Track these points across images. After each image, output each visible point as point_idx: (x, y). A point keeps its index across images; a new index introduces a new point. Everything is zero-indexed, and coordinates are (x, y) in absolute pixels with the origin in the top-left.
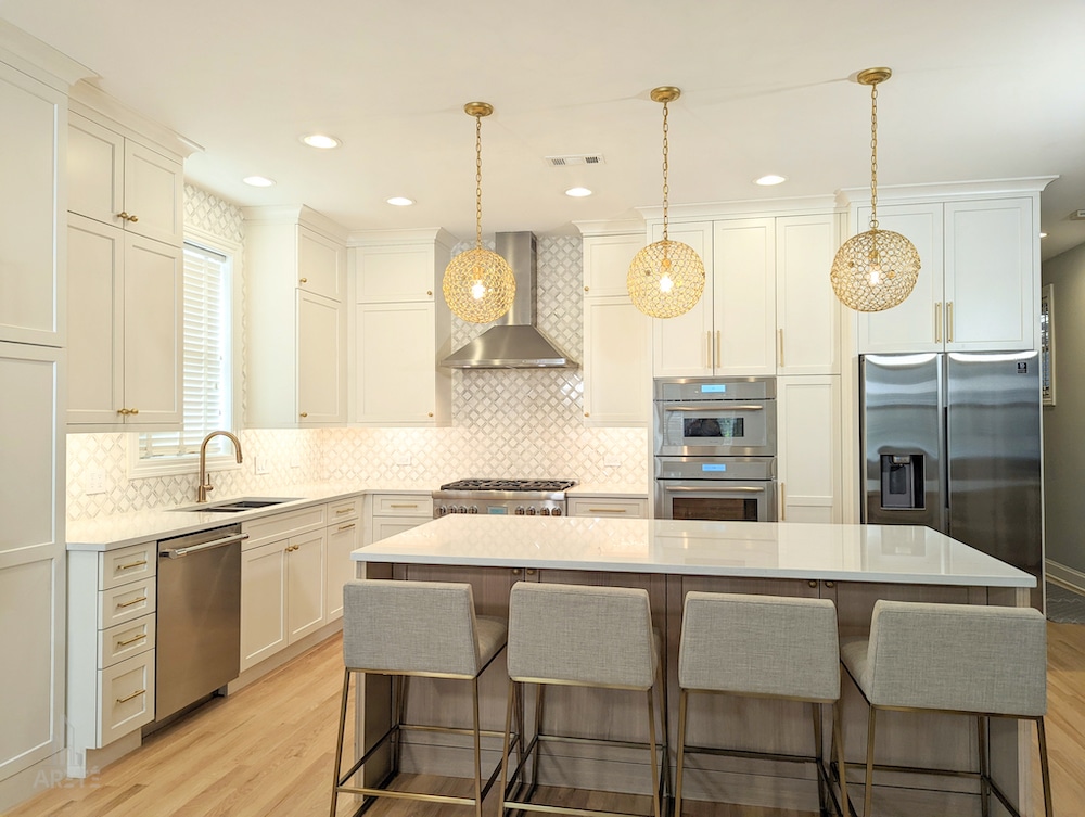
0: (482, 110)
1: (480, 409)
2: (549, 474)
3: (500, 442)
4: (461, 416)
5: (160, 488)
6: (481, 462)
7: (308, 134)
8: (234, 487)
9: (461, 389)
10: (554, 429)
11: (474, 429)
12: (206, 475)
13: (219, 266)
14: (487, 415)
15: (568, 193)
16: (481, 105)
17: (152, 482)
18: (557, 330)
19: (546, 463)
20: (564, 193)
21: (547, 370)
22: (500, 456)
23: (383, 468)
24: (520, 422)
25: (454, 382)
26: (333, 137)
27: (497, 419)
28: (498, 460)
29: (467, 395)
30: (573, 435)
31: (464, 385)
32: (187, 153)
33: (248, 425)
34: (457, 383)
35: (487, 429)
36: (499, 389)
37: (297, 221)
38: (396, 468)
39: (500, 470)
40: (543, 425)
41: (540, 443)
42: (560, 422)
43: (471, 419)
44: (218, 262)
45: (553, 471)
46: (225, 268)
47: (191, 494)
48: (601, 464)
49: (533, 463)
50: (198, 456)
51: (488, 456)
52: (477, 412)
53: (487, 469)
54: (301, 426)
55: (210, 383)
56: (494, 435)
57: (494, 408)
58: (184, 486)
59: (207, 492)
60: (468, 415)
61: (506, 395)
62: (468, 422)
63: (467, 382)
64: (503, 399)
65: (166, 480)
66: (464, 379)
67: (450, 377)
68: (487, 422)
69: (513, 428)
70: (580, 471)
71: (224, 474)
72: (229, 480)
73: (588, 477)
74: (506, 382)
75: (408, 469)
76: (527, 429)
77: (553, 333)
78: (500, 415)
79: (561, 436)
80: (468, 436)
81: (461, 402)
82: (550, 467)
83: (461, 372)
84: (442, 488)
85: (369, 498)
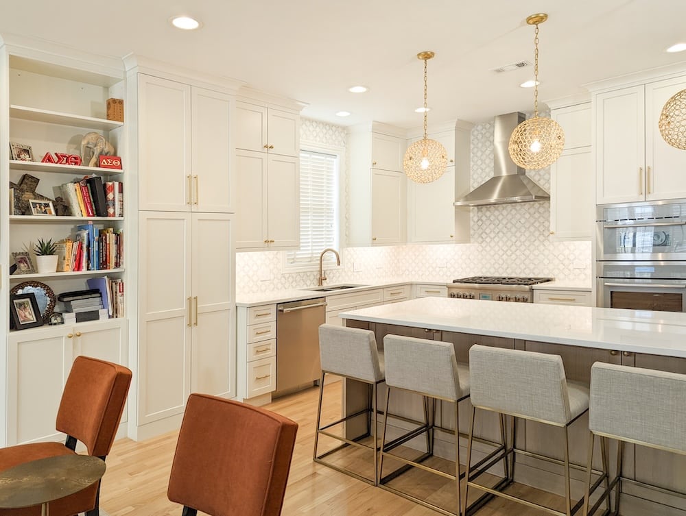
0: (427, 56)
1: (488, 231)
2: (534, 274)
3: (501, 253)
4: (476, 236)
5: (298, 279)
6: (488, 266)
7: (352, 87)
8: (340, 279)
9: (476, 219)
10: (537, 243)
11: (484, 244)
12: (323, 272)
13: (333, 161)
14: (492, 235)
15: (522, 85)
16: (426, 53)
17: (294, 275)
18: (540, 175)
19: (532, 266)
20: (520, 87)
21: (523, 204)
22: (501, 262)
23: (431, 269)
24: (514, 239)
25: (471, 215)
26: (364, 86)
27: (499, 237)
28: (499, 264)
29: (480, 223)
30: (551, 248)
31: (478, 216)
32: (302, 108)
33: (349, 245)
34: (474, 215)
35: (492, 244)
36: (500, 217)
37: (371, 130)
38: (438, 269)
39: (501, 271)
40: (529, 241)
41: (527, 252)
42: (542, 238)
43: (482, 238)
44: (333, 159)
45: (536, 271)
46: (336, 161)
47: (316, 282)
48: (571, 267)
49: (523, 266)
50: (319, 262)
51: (492, 262)
52: (486, 233)
53: (492, 270)
54: (373, 245)
55: (328, 224)
56: (497, 248)
57: (497, 230)
58: (312, 277)
59: (323, 281)
60: (480, 236)
61: (504, 222)
62: (480, 240)
63: (480, 214)
64: (503, 224)
65: (302, 274)
66: (478, 212)
67: (469, 211)
68: (492, 239)
69: (509, 243)
70: (556, 272)
71: (334, 271)
72: (338, 275)
73: (562, 276)
74: (505, 213)
75: (445, 269)
76: (518, 244)
77: (537, 178)
78: (501, 234)
79: (542, 248)
80: (480, 248)
81: (476, 227)
82: (534, 268)
83: (476, 208)
84: (454, 282)
85: (414, 286)
